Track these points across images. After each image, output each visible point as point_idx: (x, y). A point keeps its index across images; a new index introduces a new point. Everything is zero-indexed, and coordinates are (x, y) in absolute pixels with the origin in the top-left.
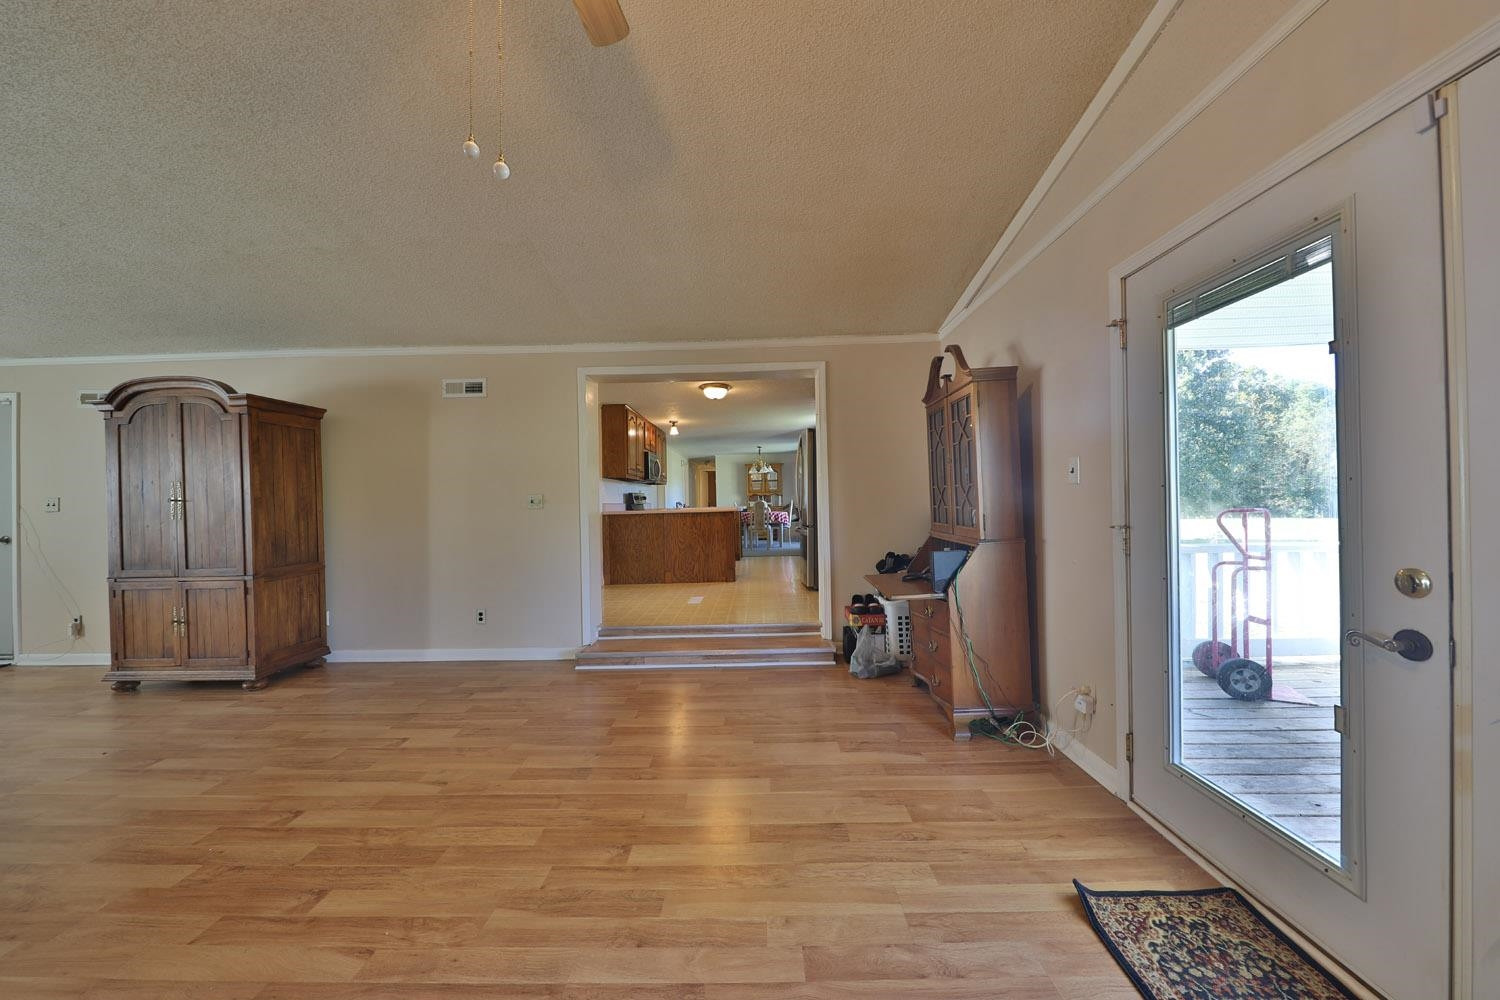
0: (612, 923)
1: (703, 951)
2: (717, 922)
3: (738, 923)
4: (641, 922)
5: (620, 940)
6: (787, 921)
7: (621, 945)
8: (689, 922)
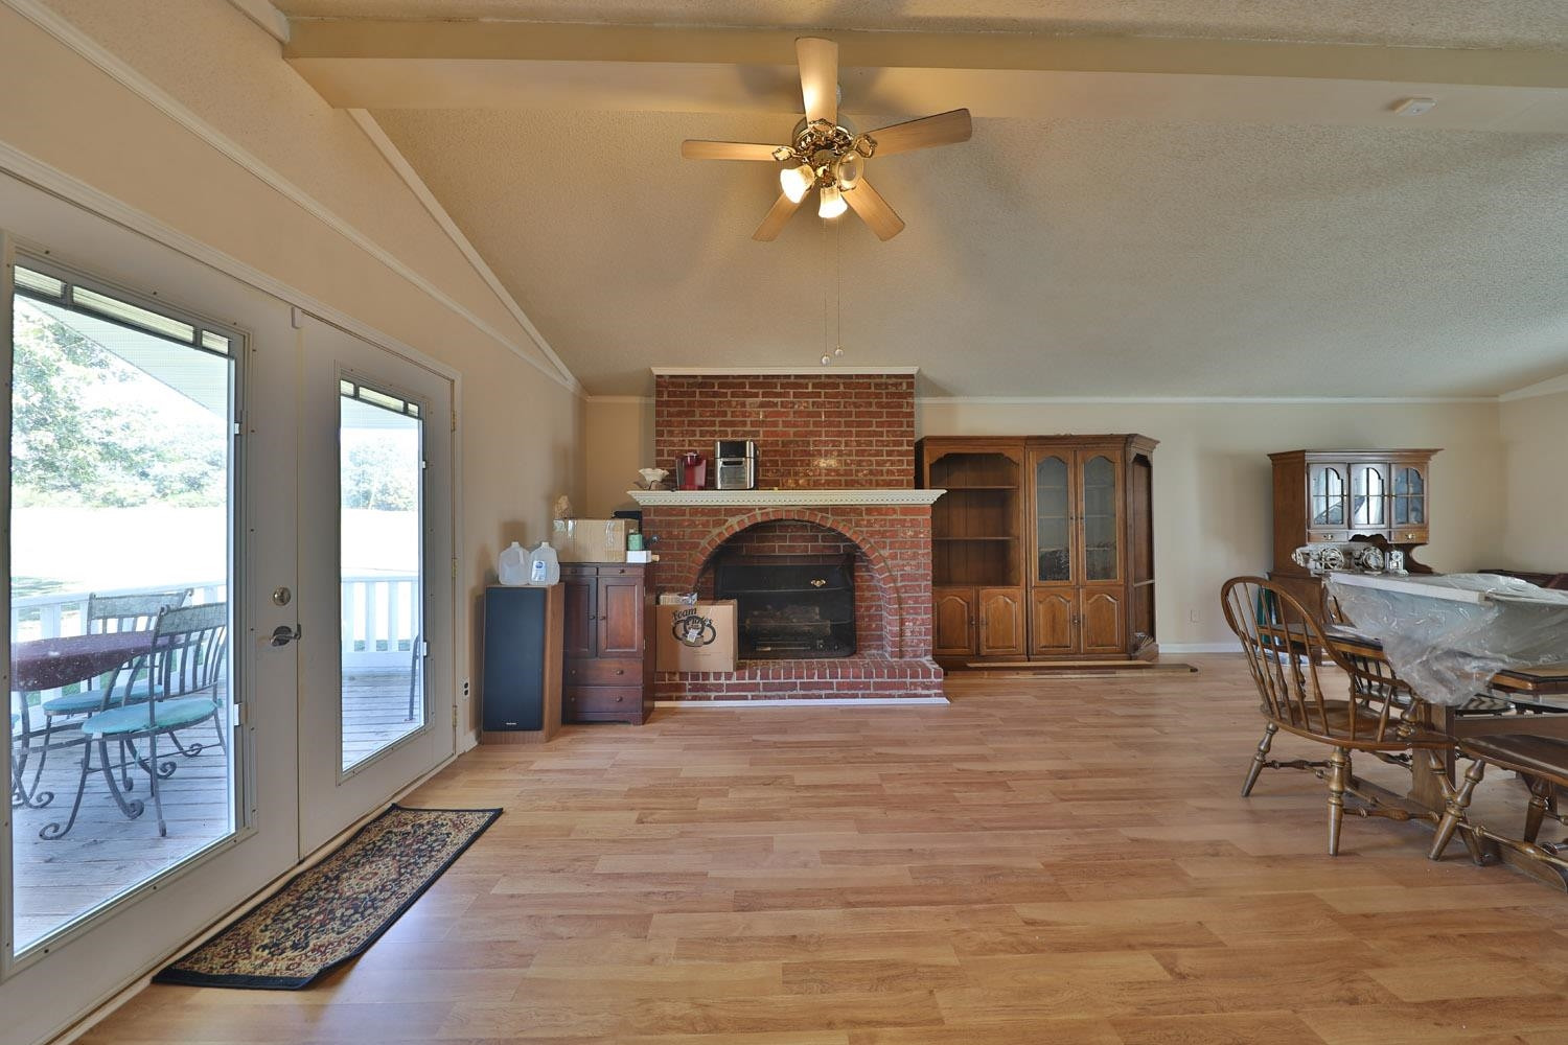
0: (827, 955)
1: (736, 934)
2: (722, 960)
3: (702, 958)
4: (798, 958)
5: (813, 940)
6: (653, 960)
7: (811, 936)
8: (752, 959)
